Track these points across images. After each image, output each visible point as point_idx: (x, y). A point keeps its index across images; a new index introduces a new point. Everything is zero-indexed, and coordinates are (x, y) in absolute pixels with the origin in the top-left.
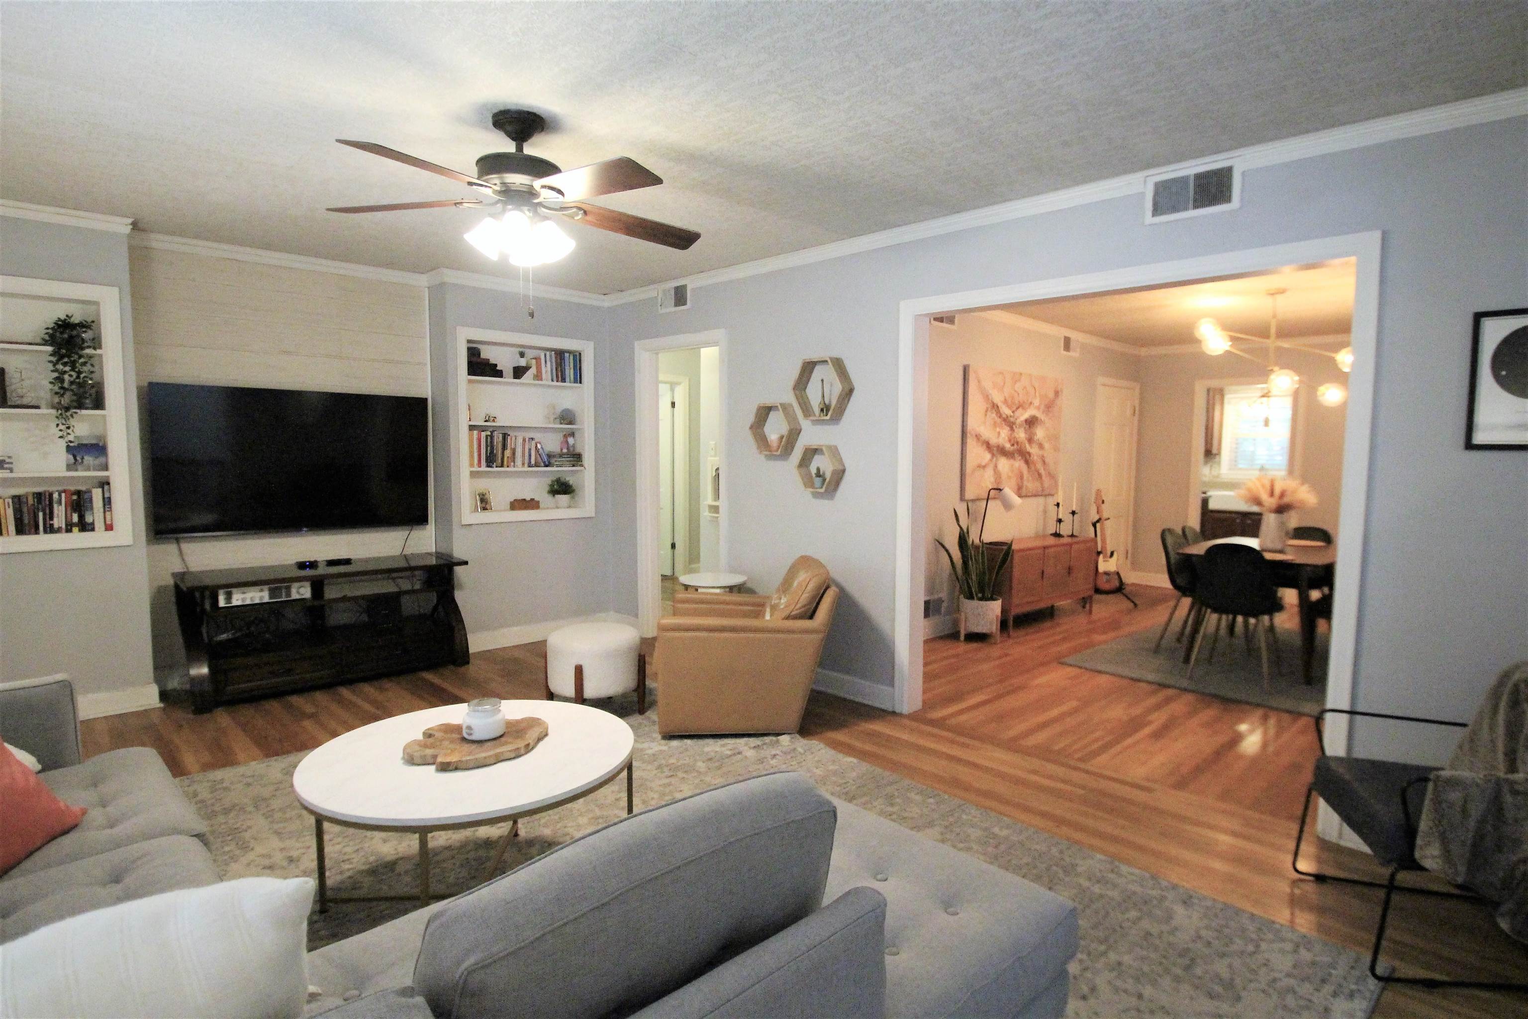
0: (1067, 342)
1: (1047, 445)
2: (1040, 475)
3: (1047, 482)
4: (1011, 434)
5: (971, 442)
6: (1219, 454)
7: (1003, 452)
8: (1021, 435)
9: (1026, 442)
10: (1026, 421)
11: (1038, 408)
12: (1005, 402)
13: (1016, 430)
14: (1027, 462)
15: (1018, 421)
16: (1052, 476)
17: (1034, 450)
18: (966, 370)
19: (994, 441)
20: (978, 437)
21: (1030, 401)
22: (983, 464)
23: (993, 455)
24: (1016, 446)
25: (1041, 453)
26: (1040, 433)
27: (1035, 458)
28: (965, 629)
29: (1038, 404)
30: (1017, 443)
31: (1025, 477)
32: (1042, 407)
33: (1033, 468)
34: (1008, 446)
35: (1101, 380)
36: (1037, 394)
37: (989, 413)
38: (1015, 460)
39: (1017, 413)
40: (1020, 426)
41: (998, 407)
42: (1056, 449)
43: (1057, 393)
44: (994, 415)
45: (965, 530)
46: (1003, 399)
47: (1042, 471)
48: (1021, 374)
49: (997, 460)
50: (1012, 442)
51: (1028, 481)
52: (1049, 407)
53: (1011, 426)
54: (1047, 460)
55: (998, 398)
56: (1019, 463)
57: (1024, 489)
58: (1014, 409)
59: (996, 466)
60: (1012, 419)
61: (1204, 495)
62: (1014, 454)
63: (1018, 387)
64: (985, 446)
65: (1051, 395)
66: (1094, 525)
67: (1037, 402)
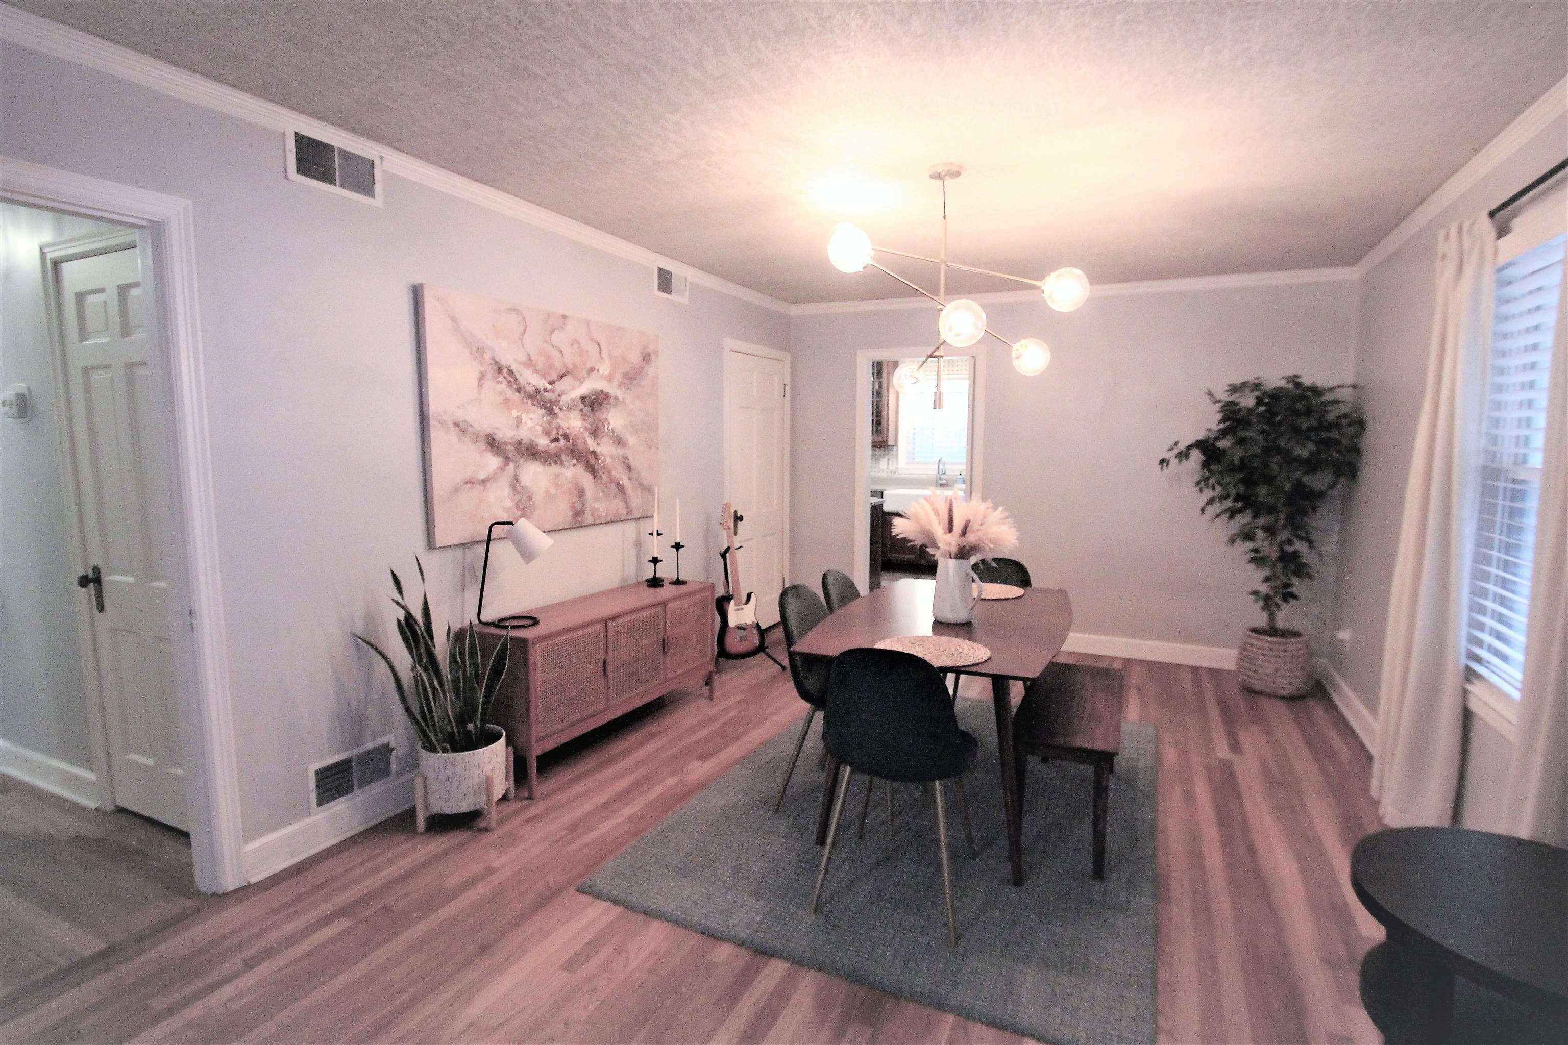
0: (665, 281)
1: (631, 440)
2: (621, 488)
3: (636, 499)
4: (550, 423)
5: (439, 438)
6: (896, 445)
7: (531, 452)
8: (574, 423)
9: (587, 434)
10: (583, 399)
11: (610, 378)
12: (529, 363)
13: (561, 415)
14: (591, 469)
15: (564, 400)
16: (648, 490)
17: (605, 449)
18: (417, 293)
19: (506, 433)
20: (461, 428)
21: (589, 365)
22: (482, 476)
23: (507, 459)
24: (562, 442)
25: (620, 451)
26: (615, 419)
27: (609, 460)
28: (426, 807)
29: (607, 372)
30: (566, 437)
31: (589, 494)
32: (618, 377)
33: (605, 477)
34: (543, 442)
35: (730, 343)
36: (604, 354)
37: (489, 383)
38: (562, 464)
39: (560, 386)
40: (569, 408)
41: (511, 372)
42: (651, 445)
43: (646, 358)
44: (503, 386)
45: (418, 615)
46: (523, 358)
47: (625, 481)
48: (564, 317)
49: (517, 467)
50: (554, 434)
51: (597, 499)
52: (631, 378)
53: (550, 408)
54: (633, 463)
55: (510, 357)
56: (573, 472)
57: (588, 514)
58: (554, 376)
59: (516, 478)
60: (548, 395)
61: (876, 500)
62: (560, 457)
63: (560, 338)
64: (482, 445)
65: (635, 358)
66: (723, 556)
67: (605, 368)
